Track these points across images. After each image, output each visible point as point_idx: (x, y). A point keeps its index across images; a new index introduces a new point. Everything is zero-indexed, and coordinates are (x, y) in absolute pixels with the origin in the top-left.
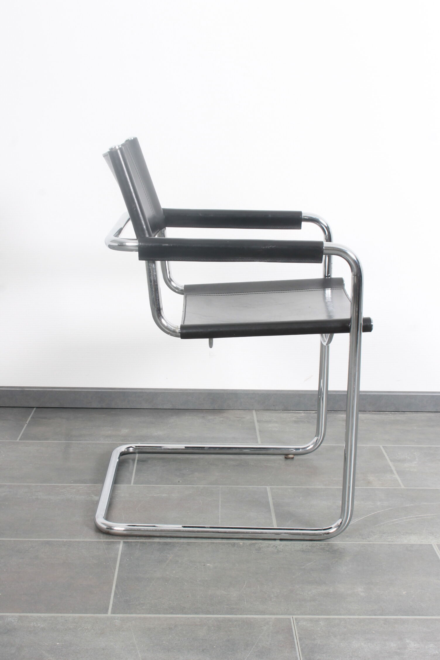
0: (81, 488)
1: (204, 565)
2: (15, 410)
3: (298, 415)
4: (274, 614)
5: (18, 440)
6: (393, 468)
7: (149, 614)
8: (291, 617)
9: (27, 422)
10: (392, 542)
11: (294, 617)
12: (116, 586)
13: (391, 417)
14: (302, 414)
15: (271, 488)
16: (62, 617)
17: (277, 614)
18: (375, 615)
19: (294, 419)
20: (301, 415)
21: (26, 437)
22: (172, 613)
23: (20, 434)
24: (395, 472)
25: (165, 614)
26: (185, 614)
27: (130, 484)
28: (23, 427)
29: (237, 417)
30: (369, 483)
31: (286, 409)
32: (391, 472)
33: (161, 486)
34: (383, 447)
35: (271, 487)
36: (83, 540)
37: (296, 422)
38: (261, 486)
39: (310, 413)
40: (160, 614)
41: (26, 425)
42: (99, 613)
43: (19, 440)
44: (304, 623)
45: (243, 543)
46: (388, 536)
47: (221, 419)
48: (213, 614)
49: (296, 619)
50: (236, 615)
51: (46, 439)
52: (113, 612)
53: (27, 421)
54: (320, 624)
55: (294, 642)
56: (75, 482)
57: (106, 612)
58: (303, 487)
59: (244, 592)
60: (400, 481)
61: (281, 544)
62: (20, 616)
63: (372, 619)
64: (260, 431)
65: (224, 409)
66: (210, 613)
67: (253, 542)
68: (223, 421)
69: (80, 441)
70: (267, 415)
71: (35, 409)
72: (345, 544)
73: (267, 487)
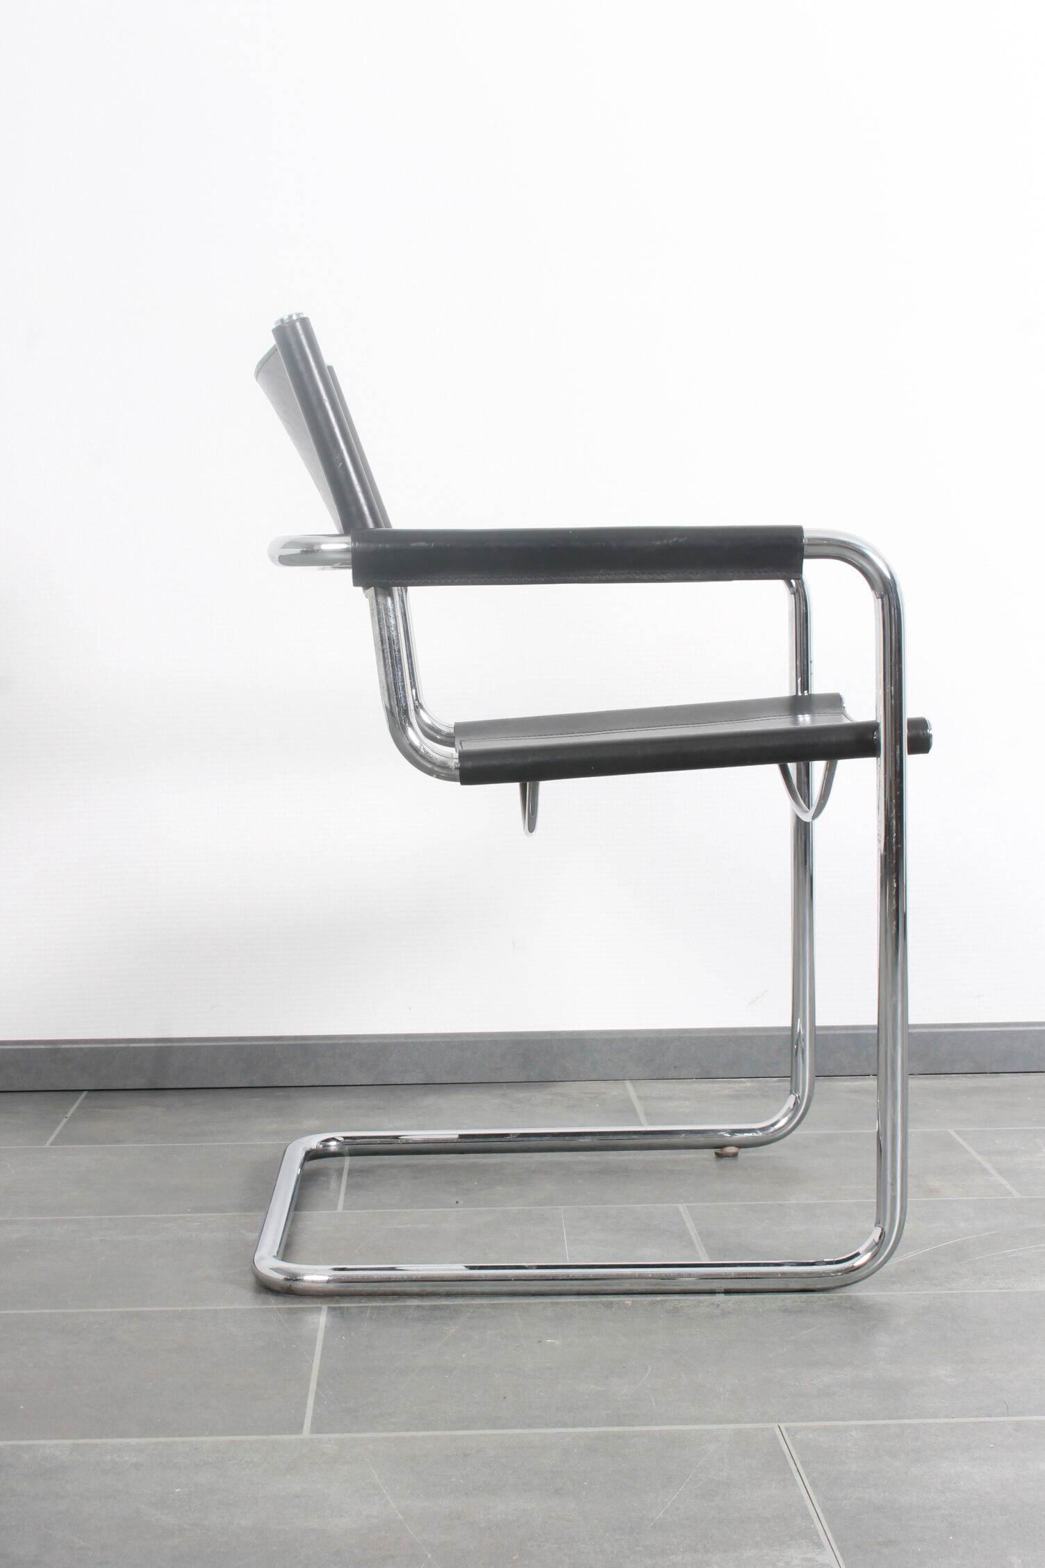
0: (212, 1219)
1: (540, 1342)
2: (36, 1096)
3: (737, 1086)
4: (729, 1422)
5: (47, 1145)
6: (988, 1166)
7: (408, 1430)
8: (775, 1426)
9: (68, 1115)
10: (1009, 1288)
11: (782, 1425)
12: (319, 1385)
13: (967, 1082)
14: (748, 1084)
15: (687, 1207)
16: (184, 1442)
17: (738, 1422)
18: (990, 1416)
19: (727, 1092)
20: (742, 1085)
21: (63, 1139)
22: (467, 1428)
23: (51, 1135)
24: (993, 1172)
25: (450, 1429)
26: (501, 1428)
27: (336, 1208)
28: (58, 1123)
29: (588, 1093)
30: (931, 1191)
31: (707, 1076)
32: (985, 1171)
33: (412, 1210)
34: (956, 1131)
35: (688, 1204)
36: (226, 1307)
37: (731, 1097)
38: (663, 1203)
40: (435, 1429)
41: (65, 1120)
42: (280, 1434)
43: (51, 1145)
44: (811, 1436)
45: (633, 1301)
46: (996, 1279)
47: (550, 1097)
48: (574, 1426)
49: (787, 1429)
50: (633, 1426)
51: (117, 1142)
52: (316, 1429)
53: (66, 1113)
54: (852, 1436)
55: (790, 1470)
56: (198, 1210)
57: (299, 1428)
58: (768, 1203)
59: (648, 1385)
60: (1008, 1187)
61: (729, 1300)
62: (74, 1444)
63: (981, 1422)
65: (552, 1079)
66: (566, 1425)
67: (659, 1298)
68: (551, 1100)
69: (203, 1142)
70: (660, 1088)
71: (85, 1093)
73: (680, 1206)
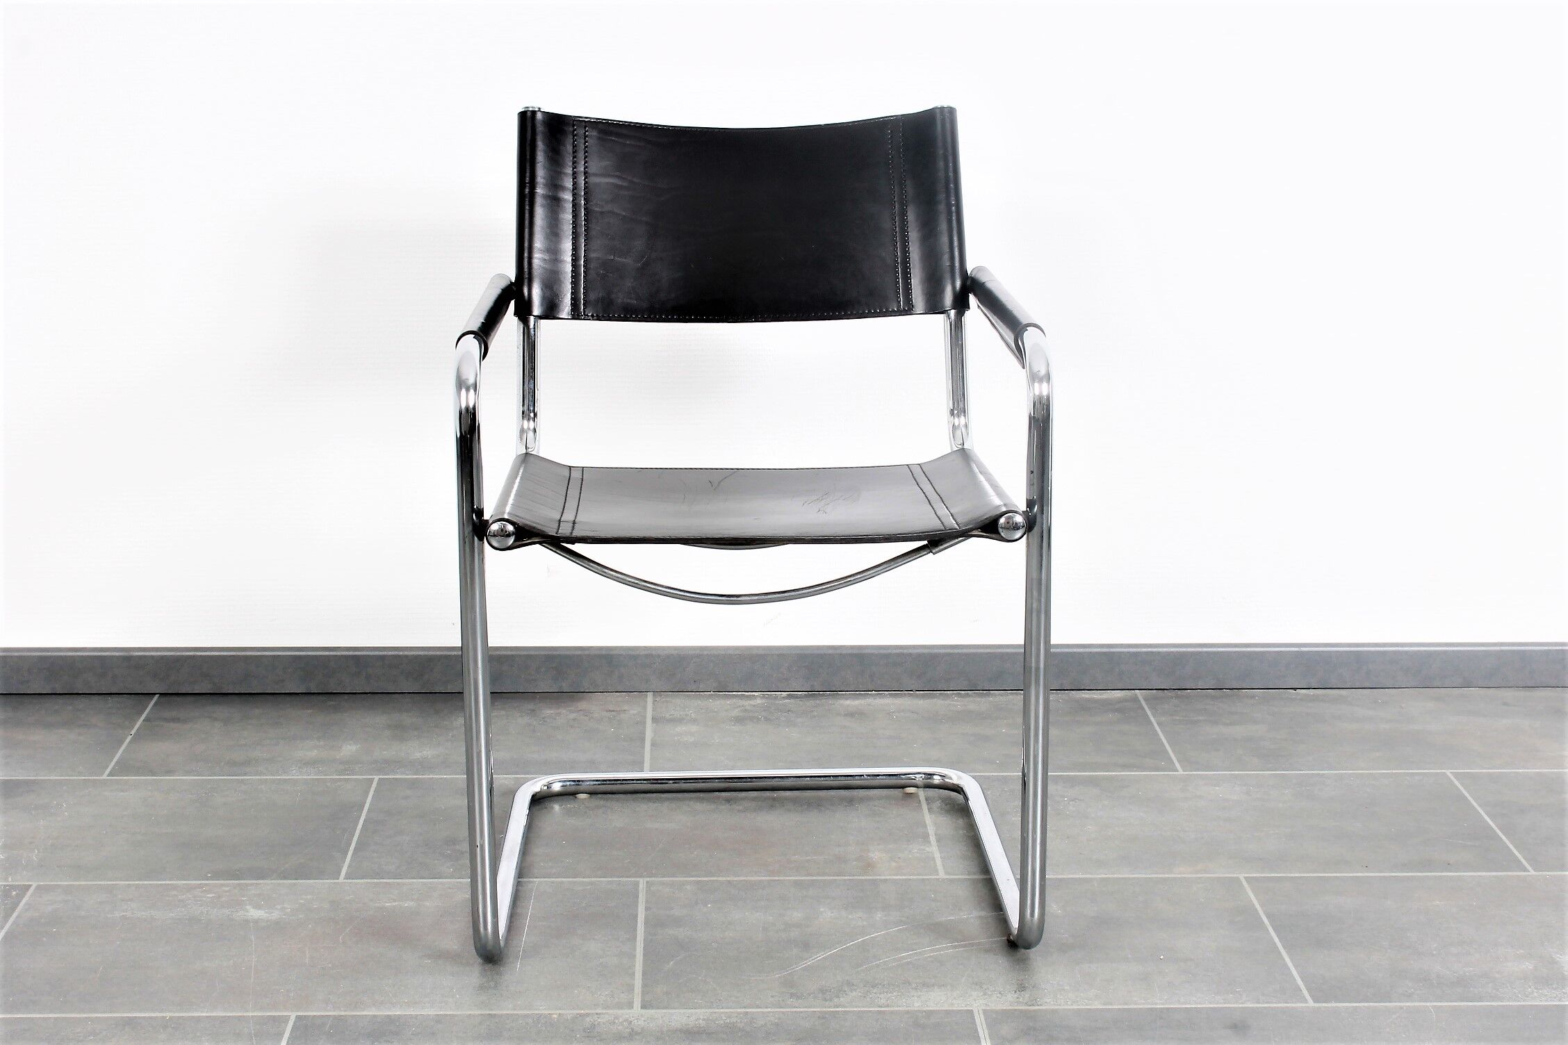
0: (227, 889)
2: (111, 701)
3: (746, 703)
5: (104, 777)
6: (930, 828)
9: (133, 732)
10: (887, 1007)
13: (956, 703)
14: (758, 700)
15: (647, 883)
19: (736, 713)
20: (752, 702)
21: (124, 768)
23: (112, 760)
24: (931, 837)
27: (339, 877)
28: (121, 742)
29: (610, 711)
30: (869, 866)
31: (722, 690)
32: (926, 837)
33: (405, 881)
35: (648, 880)
37: (739, 720)
38: (627, 877)
39: (776, 698)
41: (129, 738)
43: (109, 776)
46: (880, 994)
47: (573, 716)
51: (169, 772)
53: (133, 727)
56: (217, 875)
58: (720, 879)
60: (937, 859)
61: (642, 1016)
64: (653, 744)
68: (574, 720)
69: (245, 774)
70: (678, 705)
71: (155, 698)
72: (783, 1013)
73: (641, 880)
